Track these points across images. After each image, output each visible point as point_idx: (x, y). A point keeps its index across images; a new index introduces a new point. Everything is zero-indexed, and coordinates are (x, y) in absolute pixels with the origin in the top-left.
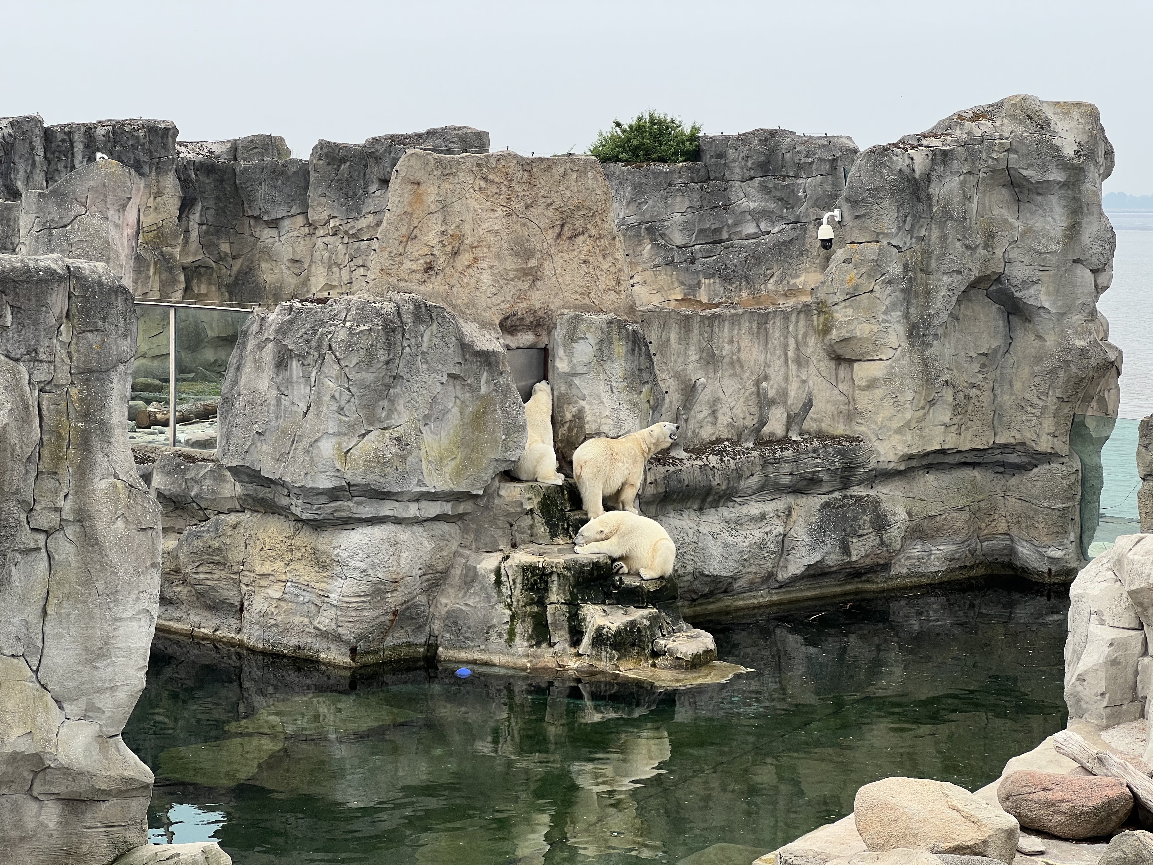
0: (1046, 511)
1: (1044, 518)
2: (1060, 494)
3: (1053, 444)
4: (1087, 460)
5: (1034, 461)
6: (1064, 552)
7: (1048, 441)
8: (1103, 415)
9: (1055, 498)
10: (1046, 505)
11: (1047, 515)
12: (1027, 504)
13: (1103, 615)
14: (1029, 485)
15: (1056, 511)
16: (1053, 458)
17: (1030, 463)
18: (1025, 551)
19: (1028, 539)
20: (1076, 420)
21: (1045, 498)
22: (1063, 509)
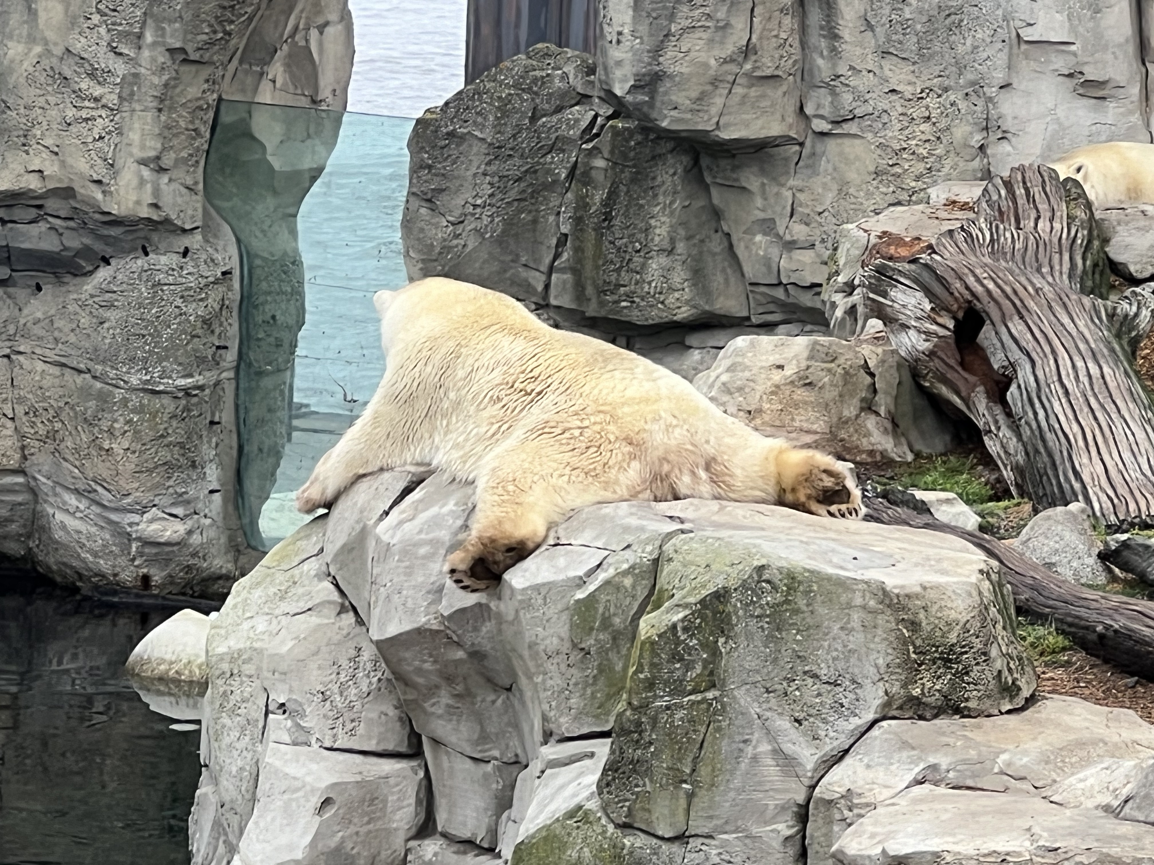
0: (135, 400)
1: (129, 422)
2: (177, 348)
3: (157, 192)
4: (258, 244)
5: (99, 247)
6: (189, 524)
7: (142, 182)
8: (304, 102)
9: (160, 360)
10: (134, 381)
11: (140, 410)
12: (79, 379)
13: (303, 716)
14: (85, 321)
15: (166, 400)
16: (155, 237)
17: (86, 252)
18: (72, 523)
19: (81, 486)
20: (226, 118)
21: (133, 359)
22: (187, 392)
